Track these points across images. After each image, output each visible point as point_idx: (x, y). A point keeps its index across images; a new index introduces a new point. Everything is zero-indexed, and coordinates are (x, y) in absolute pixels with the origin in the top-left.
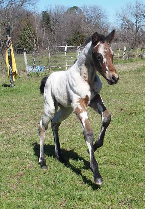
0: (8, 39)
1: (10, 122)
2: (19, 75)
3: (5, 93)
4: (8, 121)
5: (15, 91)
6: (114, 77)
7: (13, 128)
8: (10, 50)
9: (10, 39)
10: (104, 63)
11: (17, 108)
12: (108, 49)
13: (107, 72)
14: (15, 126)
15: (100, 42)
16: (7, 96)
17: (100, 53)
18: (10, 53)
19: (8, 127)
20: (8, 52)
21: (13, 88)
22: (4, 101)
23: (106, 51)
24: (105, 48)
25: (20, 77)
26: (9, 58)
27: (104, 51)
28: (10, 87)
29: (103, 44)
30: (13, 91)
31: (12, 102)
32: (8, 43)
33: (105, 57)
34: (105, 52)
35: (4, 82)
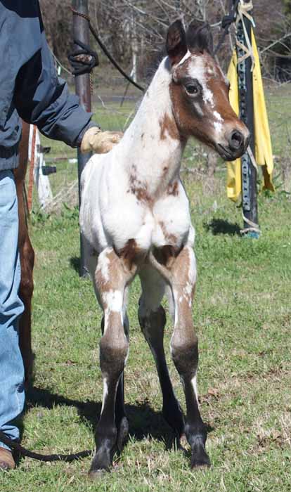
0: (241, 12)
1: (246, 395)
2: (284, 178)
3: (216, 261)
4: (235, 394)
5: (263, 256)
6: (238, 134)
7: (259, 422)
8: (249, 61)
9: (249, 12)
10: (206, 102)
11: (275, 333)
12: (214, 68)
13: (216, 124)
14: (268, 415)
15: (191, 51)
16: (226, 274)
17: (194, 77)
18: (246, 77)
19: (236, 421)
20: (239, 73)
21: (254, 240)
22: (213, 300)
23: (210, 71)
24: (206, 65)
25: (287, 190)
26: (241, 101)
27: (203, 71)
28: (241, 235)
29: (198, 55)
30: (253, 254)
31: (253, 306)
32: (240, 28)
33: (208, 88)
34: (207, 74)
35: (211, 211)
